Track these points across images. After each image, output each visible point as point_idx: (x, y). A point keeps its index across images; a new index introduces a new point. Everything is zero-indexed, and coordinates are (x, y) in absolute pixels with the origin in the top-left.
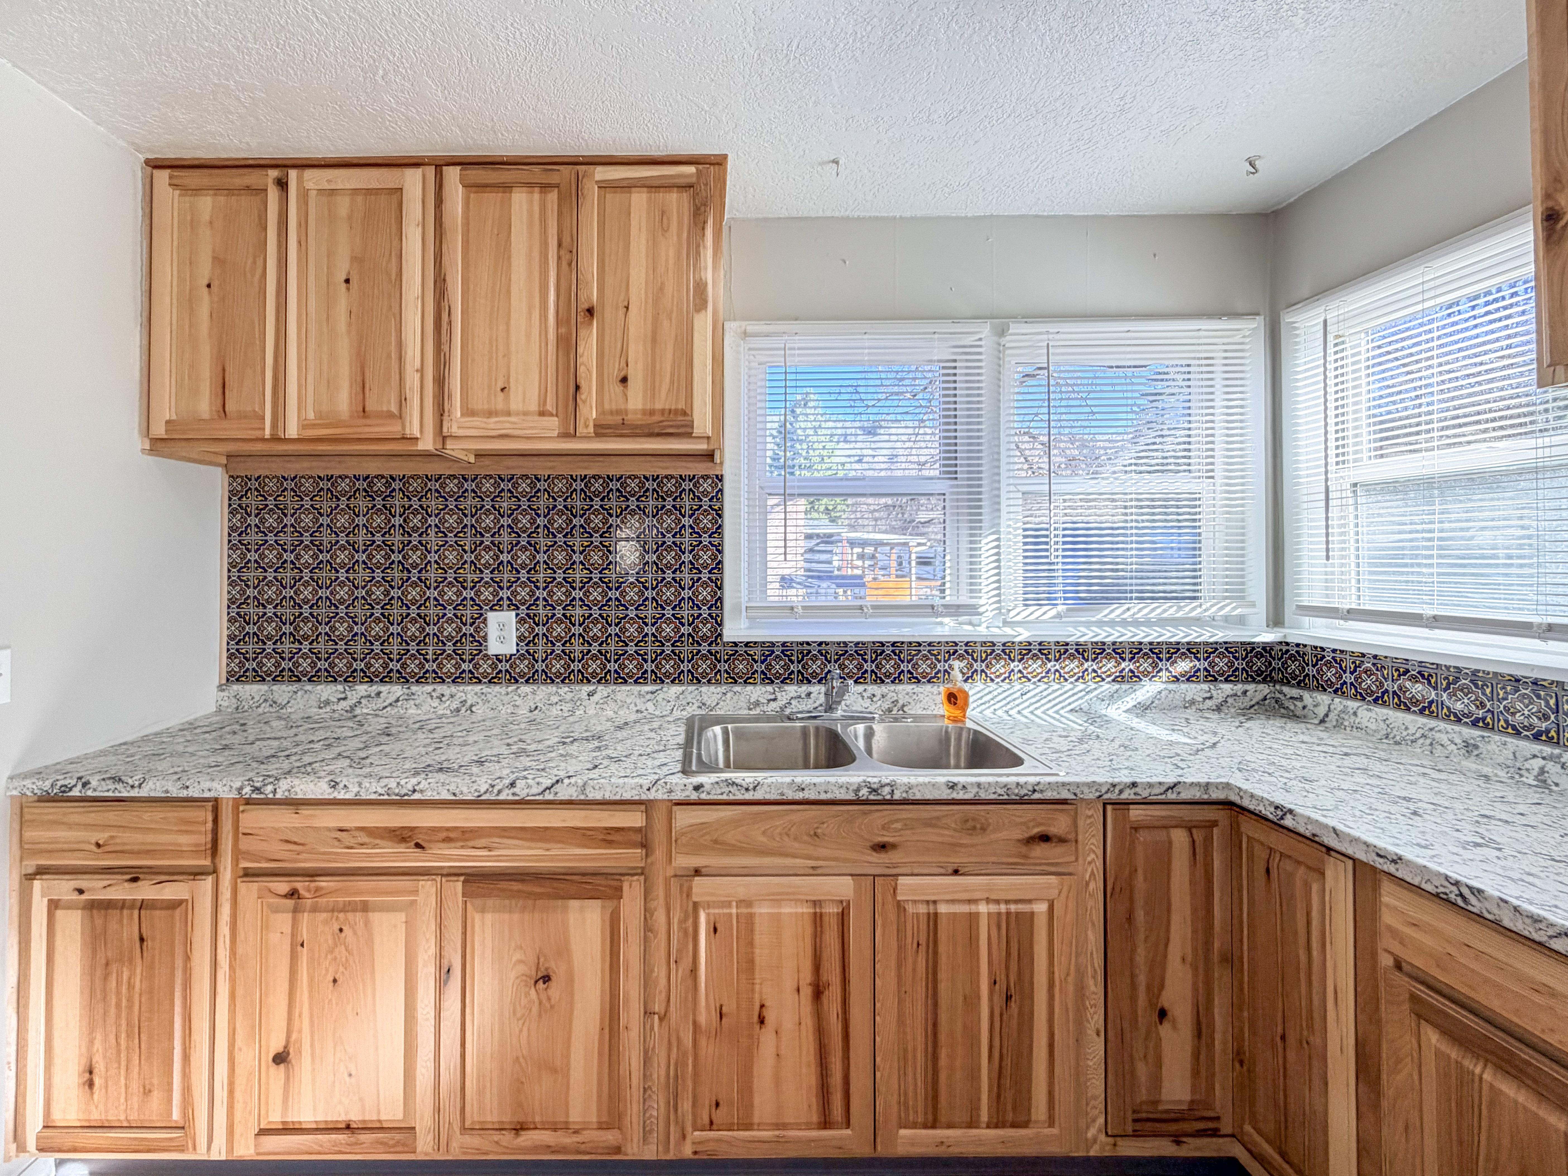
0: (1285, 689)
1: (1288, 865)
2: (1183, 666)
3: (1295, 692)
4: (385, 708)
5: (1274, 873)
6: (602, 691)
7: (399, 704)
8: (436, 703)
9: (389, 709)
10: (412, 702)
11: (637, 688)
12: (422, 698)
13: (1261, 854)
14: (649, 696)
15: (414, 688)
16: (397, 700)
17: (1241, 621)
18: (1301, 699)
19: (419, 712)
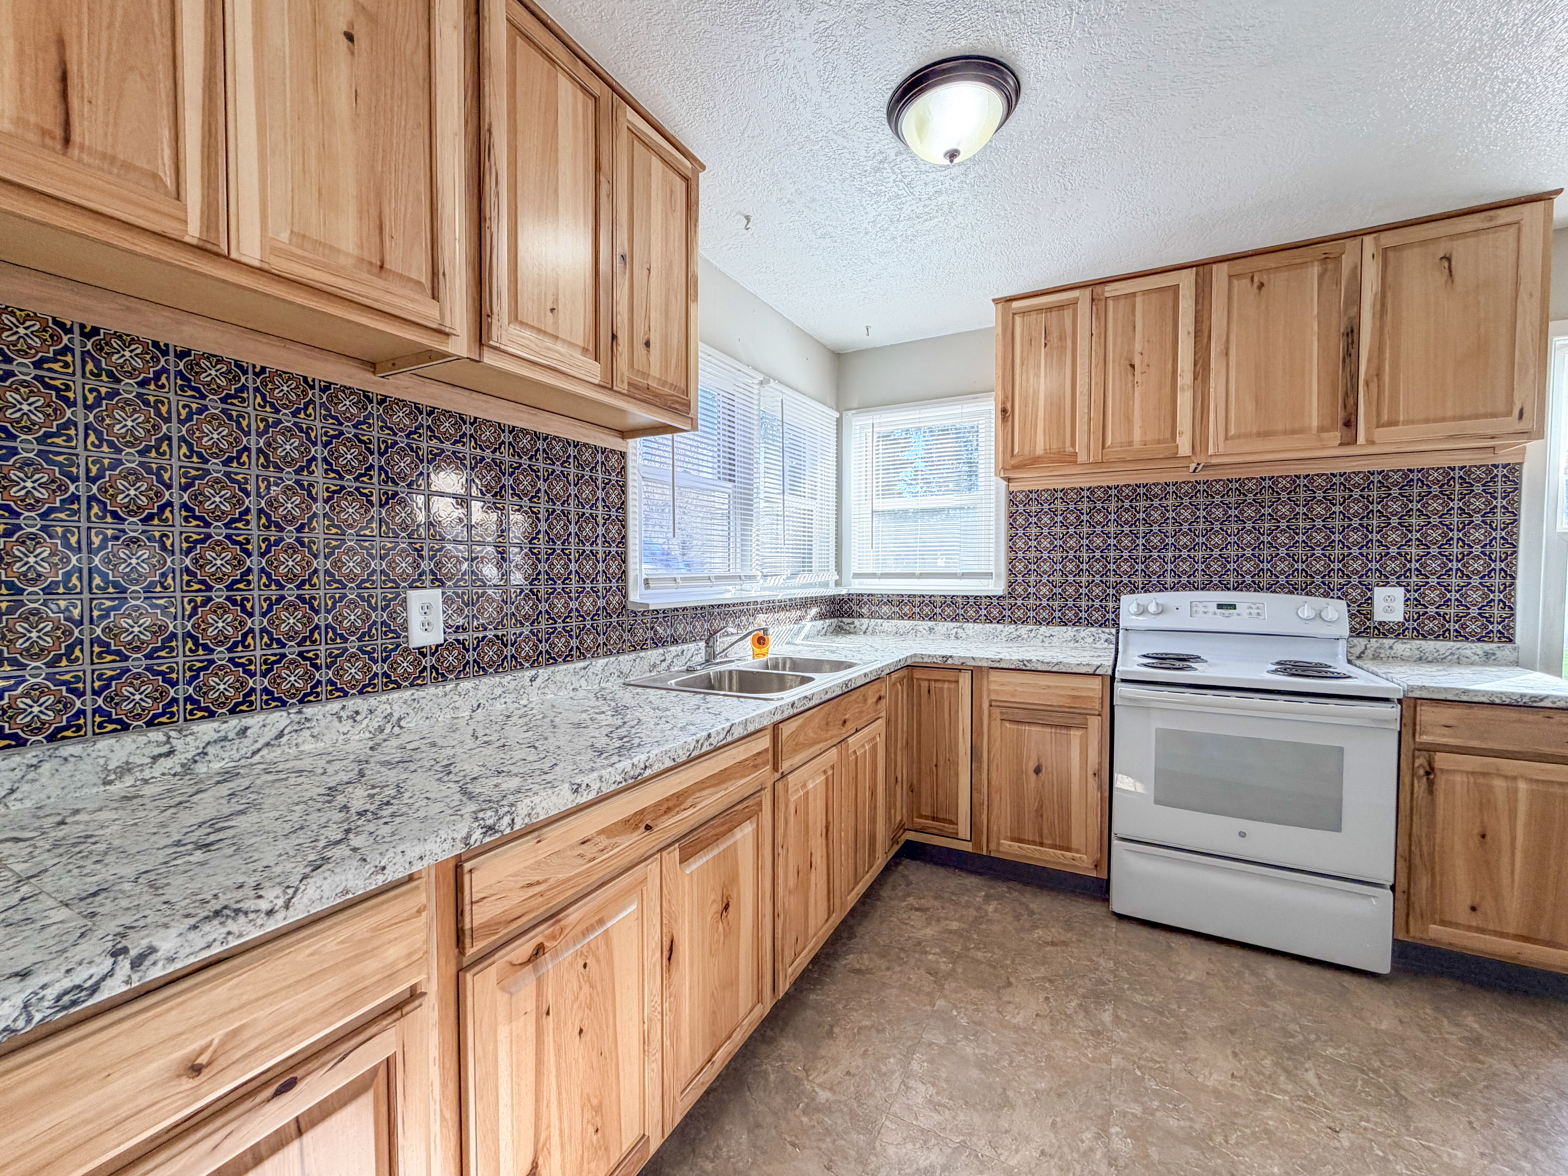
0: (844, 620)
1: (939, 685)
2: (814, 611)
3: (849, 620)
4: (254, 753)
5: (932, 692)
6: (544, 673)
7: (284, 740)
8: (347, 725)
9: (264, 752)
10: (306, 733)
11: (570, 666)
12: (323, 723)
13: (925, 684)
14: (582, 672)
15: (309, 711)
16: (281, 735)
17: (826, 585)
18: (853, 623)
19: (320, 745)
